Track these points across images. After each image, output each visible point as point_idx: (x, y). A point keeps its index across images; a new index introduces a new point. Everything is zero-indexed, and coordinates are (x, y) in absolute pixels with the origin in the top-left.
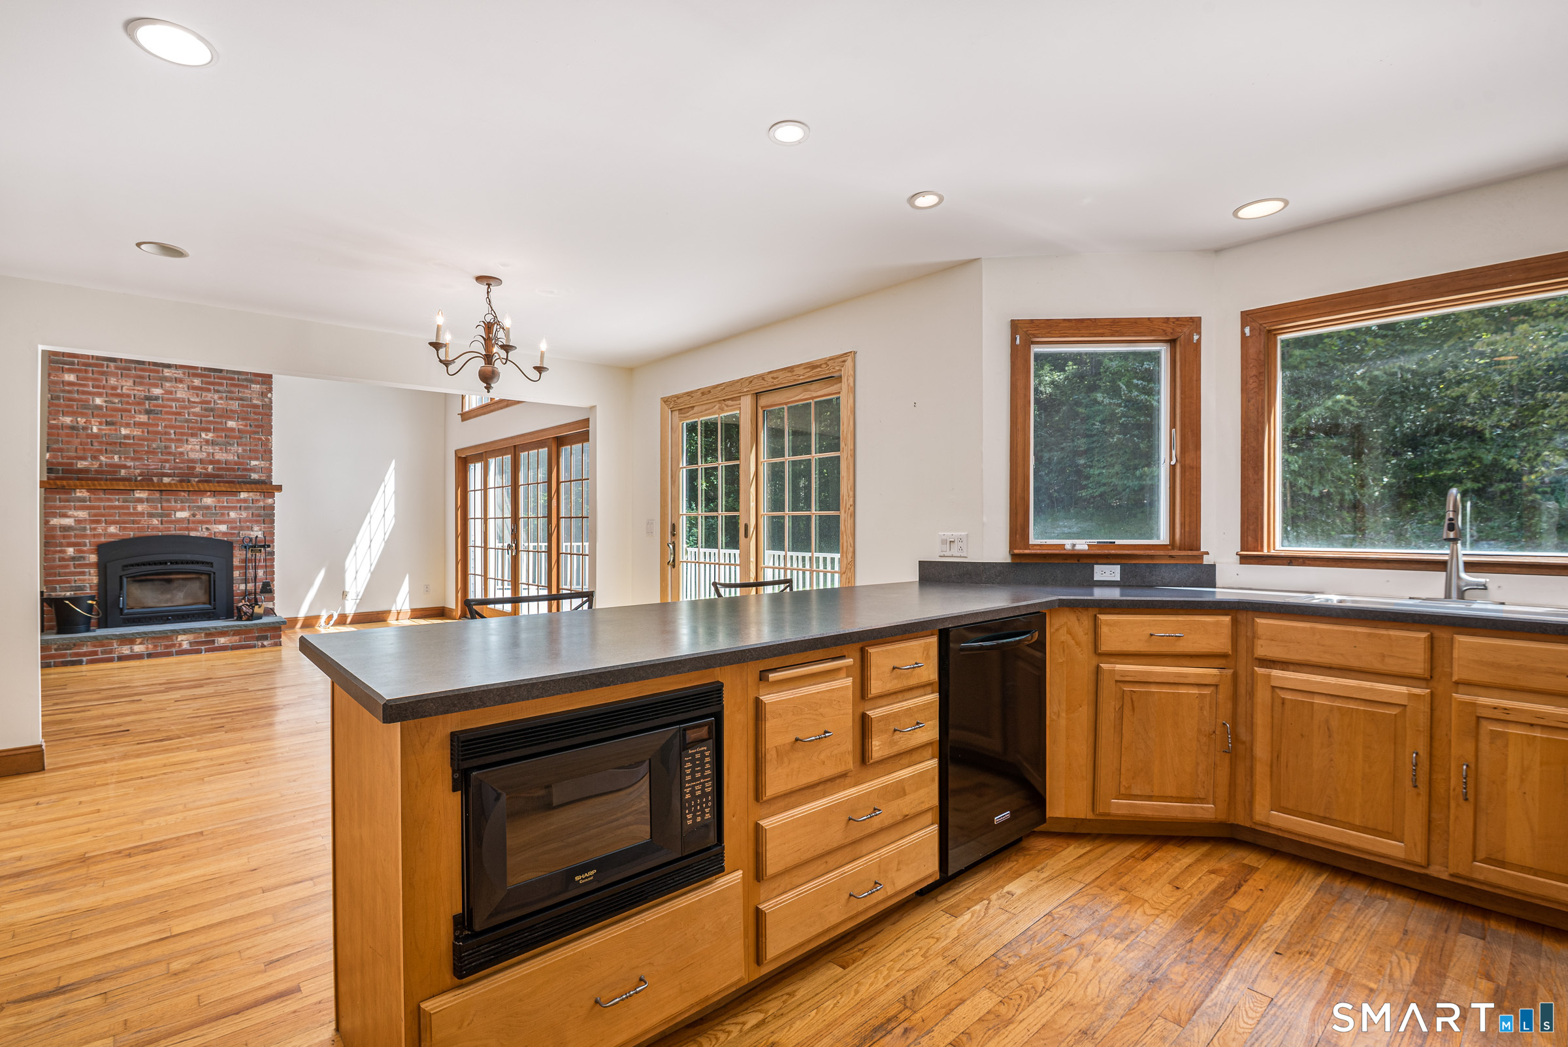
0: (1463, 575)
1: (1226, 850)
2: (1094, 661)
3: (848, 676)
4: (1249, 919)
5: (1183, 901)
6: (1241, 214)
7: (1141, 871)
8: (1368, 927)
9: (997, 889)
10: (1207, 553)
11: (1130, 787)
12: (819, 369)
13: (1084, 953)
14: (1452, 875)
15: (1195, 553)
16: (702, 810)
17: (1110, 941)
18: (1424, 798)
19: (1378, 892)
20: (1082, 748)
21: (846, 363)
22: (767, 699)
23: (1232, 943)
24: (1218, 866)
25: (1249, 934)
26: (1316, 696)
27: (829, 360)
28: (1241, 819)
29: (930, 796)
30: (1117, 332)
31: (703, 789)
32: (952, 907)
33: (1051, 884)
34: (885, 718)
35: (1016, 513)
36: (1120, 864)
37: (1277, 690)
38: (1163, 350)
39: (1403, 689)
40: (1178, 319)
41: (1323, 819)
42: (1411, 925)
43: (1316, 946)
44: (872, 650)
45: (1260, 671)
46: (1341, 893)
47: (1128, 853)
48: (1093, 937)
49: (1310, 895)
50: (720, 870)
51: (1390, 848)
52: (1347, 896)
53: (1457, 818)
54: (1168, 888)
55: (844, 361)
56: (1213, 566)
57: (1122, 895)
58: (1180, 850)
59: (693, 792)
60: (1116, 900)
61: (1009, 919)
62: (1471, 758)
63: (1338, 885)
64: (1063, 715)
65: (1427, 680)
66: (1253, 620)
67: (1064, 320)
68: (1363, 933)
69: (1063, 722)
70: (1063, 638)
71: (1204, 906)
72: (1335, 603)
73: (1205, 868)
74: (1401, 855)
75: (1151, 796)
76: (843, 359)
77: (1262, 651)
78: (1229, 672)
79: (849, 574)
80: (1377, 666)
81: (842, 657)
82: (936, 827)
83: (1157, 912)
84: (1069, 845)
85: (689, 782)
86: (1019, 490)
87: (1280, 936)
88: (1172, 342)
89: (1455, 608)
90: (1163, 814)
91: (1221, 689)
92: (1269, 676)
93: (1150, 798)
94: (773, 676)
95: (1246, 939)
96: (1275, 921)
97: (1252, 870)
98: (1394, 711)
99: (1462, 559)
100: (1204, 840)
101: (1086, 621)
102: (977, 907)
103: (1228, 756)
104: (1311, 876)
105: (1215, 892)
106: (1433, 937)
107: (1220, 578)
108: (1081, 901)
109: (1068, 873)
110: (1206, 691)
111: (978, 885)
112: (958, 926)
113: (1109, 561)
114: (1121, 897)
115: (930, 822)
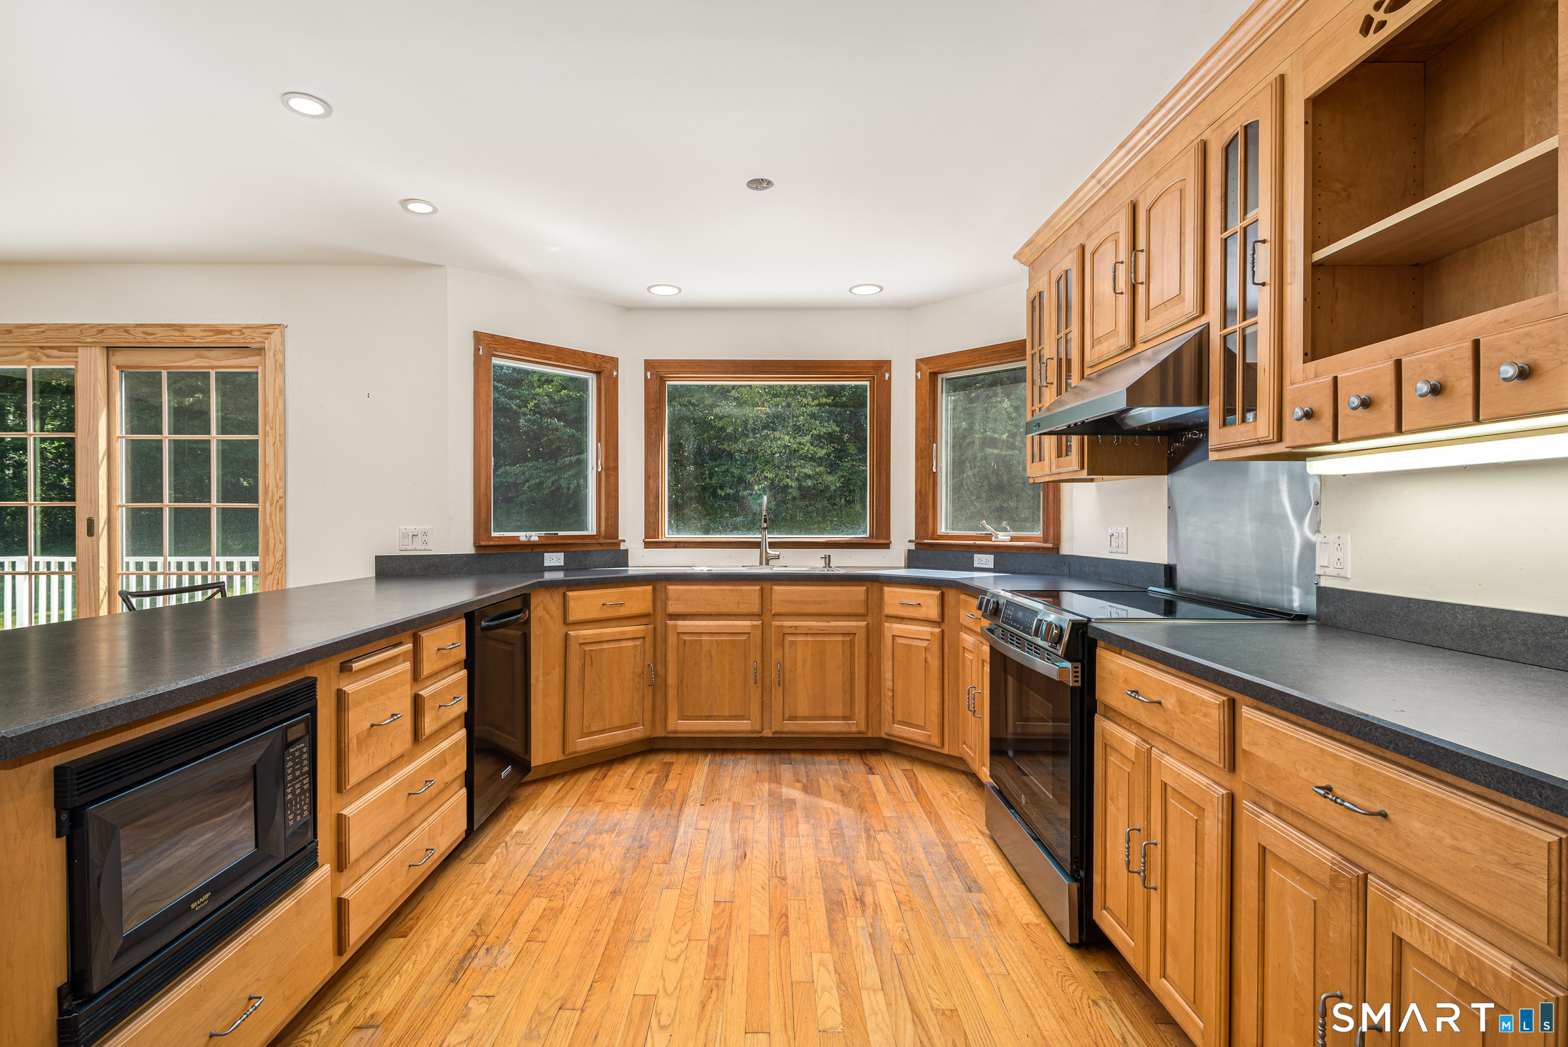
0: (768, 550)
1: (651, 757)
2: (563, 630)
3: (404, 661)
4: (680, 792)
5: (639, 795)
6: (653, 290)
7: (605, 786)
8: (740, 775)
9: (507, 833)
10: (624, 541)
11: (590, 726)
12: (229, 336)
13: (591, 848)
14: (773, 733)
15: (613, 541)
16: (301, 807)
17: (605, 835)
18: (760, 689)
19: (739, 756)
20: (555, 703)
21: (272, 336)
22: (350, 688)
23: (676, 808)
24: (650, 768)
25: (683, 800)
26: (703, 635)
27: (245, 328)
28: (660, 733)
29: (460, 763)
30: (561, 358)
31: (301, 788)
32: (477, 858)
33: (547, 815)
34: (433, 696)
35: (480, 509)
36: (589, 786)
37: (681, 635)
38: (592, 379)
39: (748, 623)
40: (603, 356)
41: (708, 718)
42: (759, 767)
43: (719, 794)
44: (424, 634)
45: (670, 623)
46: (721, 762)
47: (591, 778)
48: (593, 837)
49: (706, 768)
50: (316, 866)
51: (743, 726)
52: (725, 763)
53: (775, 697)
54: (627, 791)
55: (269, 333)
56: (627, 551)
57: (600, 805)
58: (623, 765)
59: (293, 792)
60: (597, 809)
61: (528, 849)
62: (781, 659)
63: (718, 758)
64: (541, 678)
65: (758, 616)
66: (666, 587)
67: (520, 340)
68: (739, 780)
69: (541, 684)
70: (540, 614)
71: (653, 793)
72: (705, 571)
73: (644, 772)
74: (749, 728)
75: (604, 730)
76: (268, 330)
77: (672, 608)
78: (651, 626)
79: (279, 575)
80: (736, 610)
81: (400, 644)
82: (464, 790)
83: (626, 807)
84: (547, 786)
85: (291, 781)
86: (482, 488)
87: (700, 795)
88: (598, 373)
89: (765, 570)
90: (612, 742)
91: (647, 639)
92: (676, 626)
93: (603, 731)
94: (356, 666)
95: (683, 803)
96: (694, 788)
97: (671, 764)
98: (744, 638)
99: (768, 540)
100: (635, 755)
101: (558, 599)
102: (499, 850)
103: (651, 687)
104: (703, 758)
105: (655, 784)
106: (770, 771)
107: (632, 561)
108: (574, 818)
109: (556, 802)
110: (638, 642)
111: (490, 836)
112: (490, 868)
113: (556, 549)
114: (600, 806)
115: (459, 788)
